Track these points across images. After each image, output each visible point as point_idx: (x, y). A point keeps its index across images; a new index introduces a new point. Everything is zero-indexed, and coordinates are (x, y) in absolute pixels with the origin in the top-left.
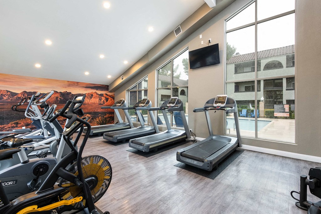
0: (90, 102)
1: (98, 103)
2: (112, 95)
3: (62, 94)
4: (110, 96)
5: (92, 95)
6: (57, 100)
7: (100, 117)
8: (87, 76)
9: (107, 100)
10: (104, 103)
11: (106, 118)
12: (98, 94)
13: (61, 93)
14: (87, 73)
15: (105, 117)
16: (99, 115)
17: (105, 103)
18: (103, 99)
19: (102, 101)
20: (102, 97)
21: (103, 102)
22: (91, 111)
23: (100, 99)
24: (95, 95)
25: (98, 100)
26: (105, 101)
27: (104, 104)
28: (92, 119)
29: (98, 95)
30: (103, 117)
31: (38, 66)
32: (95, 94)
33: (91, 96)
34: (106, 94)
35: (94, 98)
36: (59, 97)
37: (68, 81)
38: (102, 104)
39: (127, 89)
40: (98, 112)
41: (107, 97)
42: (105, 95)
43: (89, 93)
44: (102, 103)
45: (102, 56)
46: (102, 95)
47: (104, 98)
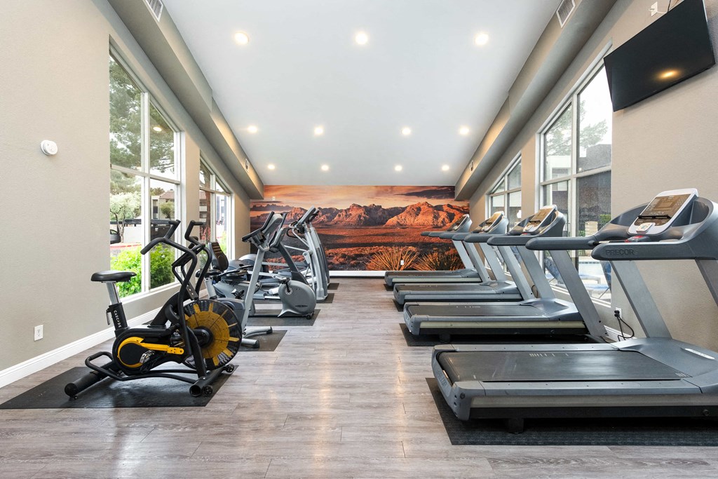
0: (416, 222)
1: (431, 224)
2: (463, 208)
3: (368, 210)
4: (458, 210)
5: (419, 209)
6: (360, 220)
7: (435, 254)
8: (399, 172)
9: (451, 217)
10: (444, 225)
11: (448, 257)
12: (432, 207)
13: (365, 207)
14: (398, 168)
15: (446, 253)
16: (435, 249)
17: (447, 225)
18: (443, 217)
19: (441, 219)
20: (441, 213)
21: (442, 222)
22: (417, 240)
23: (436, 217)
24: (424, 208)
25: (430, 218)
26: (447, 220)
27: (445, 228)
28: (420, 256)
29: (431, 209)
30: (443, 253)
31: (325, 168)
32: (426, 207)
33: (417, 210)
34: (449, 206)
35: (423, 214)
36: (363, 215)
37: (376, 187)
38: (441, 227)
39: (487, 191)
40: (431, 243)
41: (452, 211)
42: (446, 208)
43: (413, 205)
44: (440, 224)
45: (406, 131)
46: (439, 208)
47: (445, 214)
